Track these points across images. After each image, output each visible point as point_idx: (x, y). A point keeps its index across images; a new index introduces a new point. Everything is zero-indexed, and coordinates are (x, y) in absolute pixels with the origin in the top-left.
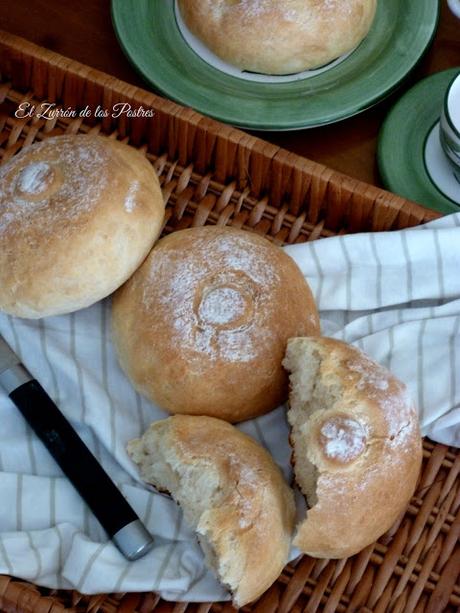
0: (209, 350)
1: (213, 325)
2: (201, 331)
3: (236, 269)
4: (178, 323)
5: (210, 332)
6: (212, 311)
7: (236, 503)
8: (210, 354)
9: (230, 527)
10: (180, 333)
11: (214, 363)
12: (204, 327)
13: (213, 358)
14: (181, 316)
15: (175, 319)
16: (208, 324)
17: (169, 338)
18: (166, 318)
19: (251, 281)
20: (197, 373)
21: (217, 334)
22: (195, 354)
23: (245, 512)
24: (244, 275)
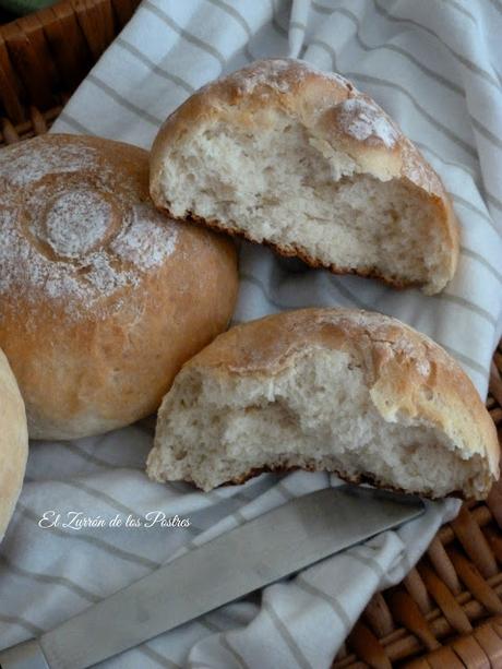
0: (122, 278)
1: (96, 249)
2: (87, 269)
3: (38, 179)
4: (52, 289)
5: (99, 260)
6: (74, 236)
7: (392, 355)
8: (129, 282)
9: (415, 387)
10: (68, 297)
11: (144, 286)
12: (88, 262)
13: (137, 282)
14: (47, 278)
15: (43, 289)
16: (87, 254)
17: (62, 315)
18: (32, 299)
19: (70, 175)
20: (138, 320)
21: (110, 251)
22: (112, 301)
23: (412, 355)
24: (54, 177)
